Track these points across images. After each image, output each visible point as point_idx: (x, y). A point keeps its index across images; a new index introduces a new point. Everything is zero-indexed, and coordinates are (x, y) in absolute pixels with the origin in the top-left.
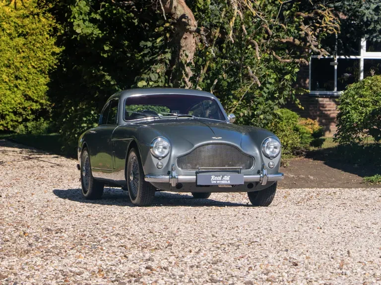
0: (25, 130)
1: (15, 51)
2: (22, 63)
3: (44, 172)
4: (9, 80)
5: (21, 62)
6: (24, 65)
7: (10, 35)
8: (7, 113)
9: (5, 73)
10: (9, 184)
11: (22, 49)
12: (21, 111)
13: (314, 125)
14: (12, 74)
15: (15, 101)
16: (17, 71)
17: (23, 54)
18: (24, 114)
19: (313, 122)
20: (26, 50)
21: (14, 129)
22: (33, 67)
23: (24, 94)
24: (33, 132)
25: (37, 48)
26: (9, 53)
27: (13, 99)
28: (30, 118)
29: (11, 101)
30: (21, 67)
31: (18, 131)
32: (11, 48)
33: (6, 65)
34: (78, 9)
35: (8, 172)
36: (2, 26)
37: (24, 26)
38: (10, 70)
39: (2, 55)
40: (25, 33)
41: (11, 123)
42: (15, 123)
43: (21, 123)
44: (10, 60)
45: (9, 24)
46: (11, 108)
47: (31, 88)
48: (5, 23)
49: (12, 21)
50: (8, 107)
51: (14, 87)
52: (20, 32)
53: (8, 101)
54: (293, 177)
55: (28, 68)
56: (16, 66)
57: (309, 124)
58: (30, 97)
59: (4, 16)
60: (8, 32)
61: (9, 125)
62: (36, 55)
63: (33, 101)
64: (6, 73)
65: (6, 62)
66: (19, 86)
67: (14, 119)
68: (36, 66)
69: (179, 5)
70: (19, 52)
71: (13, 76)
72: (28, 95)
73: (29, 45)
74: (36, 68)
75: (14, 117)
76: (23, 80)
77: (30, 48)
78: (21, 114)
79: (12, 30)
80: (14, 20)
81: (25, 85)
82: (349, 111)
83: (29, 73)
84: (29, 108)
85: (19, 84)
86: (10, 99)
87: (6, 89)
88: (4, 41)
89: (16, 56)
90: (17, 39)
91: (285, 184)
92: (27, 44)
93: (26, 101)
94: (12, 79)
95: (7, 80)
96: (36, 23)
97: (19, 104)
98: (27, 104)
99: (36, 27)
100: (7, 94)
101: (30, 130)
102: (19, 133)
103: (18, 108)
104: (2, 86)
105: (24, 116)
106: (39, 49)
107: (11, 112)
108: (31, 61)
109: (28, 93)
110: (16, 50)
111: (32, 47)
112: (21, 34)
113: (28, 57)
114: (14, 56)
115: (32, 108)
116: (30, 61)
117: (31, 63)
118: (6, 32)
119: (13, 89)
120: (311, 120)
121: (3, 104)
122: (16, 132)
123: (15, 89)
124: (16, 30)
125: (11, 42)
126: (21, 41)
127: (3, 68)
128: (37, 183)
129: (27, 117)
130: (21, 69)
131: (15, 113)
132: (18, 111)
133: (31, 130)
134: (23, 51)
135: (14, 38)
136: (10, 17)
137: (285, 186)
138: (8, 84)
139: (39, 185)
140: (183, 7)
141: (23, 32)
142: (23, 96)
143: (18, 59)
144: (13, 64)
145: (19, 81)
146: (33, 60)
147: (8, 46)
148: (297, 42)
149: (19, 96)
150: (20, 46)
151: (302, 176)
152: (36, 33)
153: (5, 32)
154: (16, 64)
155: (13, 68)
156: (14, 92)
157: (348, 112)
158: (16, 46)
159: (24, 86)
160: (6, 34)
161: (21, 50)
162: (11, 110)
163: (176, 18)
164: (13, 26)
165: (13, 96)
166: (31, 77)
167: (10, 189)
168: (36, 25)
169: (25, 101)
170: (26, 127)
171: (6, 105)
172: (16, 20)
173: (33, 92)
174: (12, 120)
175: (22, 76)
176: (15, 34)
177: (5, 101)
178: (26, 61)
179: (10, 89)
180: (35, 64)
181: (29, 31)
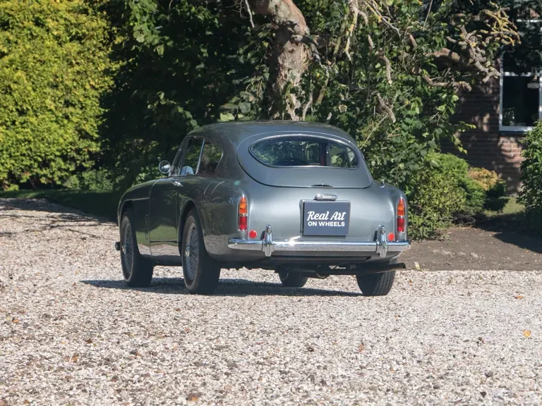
0: (80, 184)
1: (66, 63)
2: (76, 81)
3: (83, 246)
4: (56, 108)
5: (74, 80)
6: (78, 83)
7: (57, 38)
8: (52, 157)
9: (49, 97)
10: (28, 262)
11: (75, 60)
12: (73, 154)
13: (492, 178)
14: (59, 99)
15: (65, 140)
16: (67, 93)
17: (77, 68)
18: (78, 160)
19: (490, 174)
20: (82, 61)
21: (63, 183)
22: (93, 87)
23: (78, 128)
24: (93, 187)
25: (99, 57)
26: (56, 65)
27: (62, 136)
28: (87, 166)
29: (58, 140)
30: (75, 87)
31: (68, 185)
32: (59, 58)
33: (52, 84)
34: (140, 7)
35: (32, 246)
36: (46, 25)
37: (79, 24)
38: (58, 93)
39: (46, 69)
40: (81, 35)
41: (59, 173)
42: (64, 174)
43: (73, 173)
44: (57, 77)
45: (57, 21)
46: (58, 150)
47: (89, 119)
48: (50, 20)
49: (61, 17)
50: (54, 149)
51: (62, 117)
52: (74, 33)
53: (54, 139)
54: (449, 255)
55: (85, 89)
56: (67, 85)
57: (483, 177)
58: (87, 133)
59: (49, 9)
60: (55, 33)
61: (55, 176)
62: (97, 68)
63: (92, 140)
64: (52, 96)
65: (51, 80)
66: (70, 117)
67: (63, 167)
68: (97, 86)
69: (282, 3)
70: (71, 65)
71: (63, 101)
72: (84, 130)
73: (86, 53)
74: (97, 89)
75: (62, 163)
76: (76, 106)
77: (88, 59)
78: (73, 160)
79: (61, 32)
80: (64, 16)
81: (81, 115)
82: (537, 157)
83: (86, 97)
84: (86, 150)
85: (71, 113)
86: (56, 136)
87: (51, 122)
88: (48, 47)
89: (67, 70)
90: (68, 45)
91: (435, 265)
92: (83, 52)
93: (81, 140)
94: (60, 105)
95: (52, 107)
96: (97, 20)
97: (71, 143)
98: (82, 144)
99: (97, 26)
100: (52, 129)
101: (86, 183)
102: (70, 188)
103: (69, 150)
104: (45, 116)
105: (78, 162)
106: (101, 60)
107: (58, 156)
108: (90, 79)
109: (84, 127)
110: (67, 61)
111: (92, 57)
112: (75, 36)
113: (86, 72)
114: (64, 70)
115: (91, 150)
116: (87, 77)
117: (89, 82)
118: (53, 34)
119: (62, 121)
120: (487, 171)
121: (47, 144)
122: (66, 187)
123: (66, 121)
124: (67, 31)
125: (59, 49)
126: (75, 47)
127: (47, 88)
128: (68, 261)
129: (84, 164)
130: (74, 91)
131: (64, 158)
132: (69, 154)
133: (89, 184)
134: (78, 63)
135: (65, 43)
136: (59, 11)
137: (433, 267)
138: (53, 113)
139: (70, 264)
140: (289, 6)
141: (77, 33)
142: (77, 132)
143: (70, 75)
144: (62, 82)
145: (71, 109)
146: (93, 76)
147: (55, 56)
148: (456, 56)
149: (70, 131)
150: (73, 54)
151: (462, 253)
152: (97, 36)
153: (50, 34)
154: (67, 82)
155: (62, 89)
156: (64, 126)
157: (536, 160)
158: (67, 55)
159: (78, 116)
160: (52, 36)
161: (74, 62)
162: (58, 153)
163: (277, 21)
164: (62, 25)
165: (61, 132)
166: (89, 102)
167: (28, 269)
168: (98, 24)
169: (79, 140)
170: (81, 179)
171: (51, 146)
172: (68, 16)
173: (92, 125)
174: (60, 169)
175: (76, 100)
176: (65, 37)
177: (49, 140)
178: (82, 79)
179: (57, 122)
180: (96, 83)
181: (87, 33)
